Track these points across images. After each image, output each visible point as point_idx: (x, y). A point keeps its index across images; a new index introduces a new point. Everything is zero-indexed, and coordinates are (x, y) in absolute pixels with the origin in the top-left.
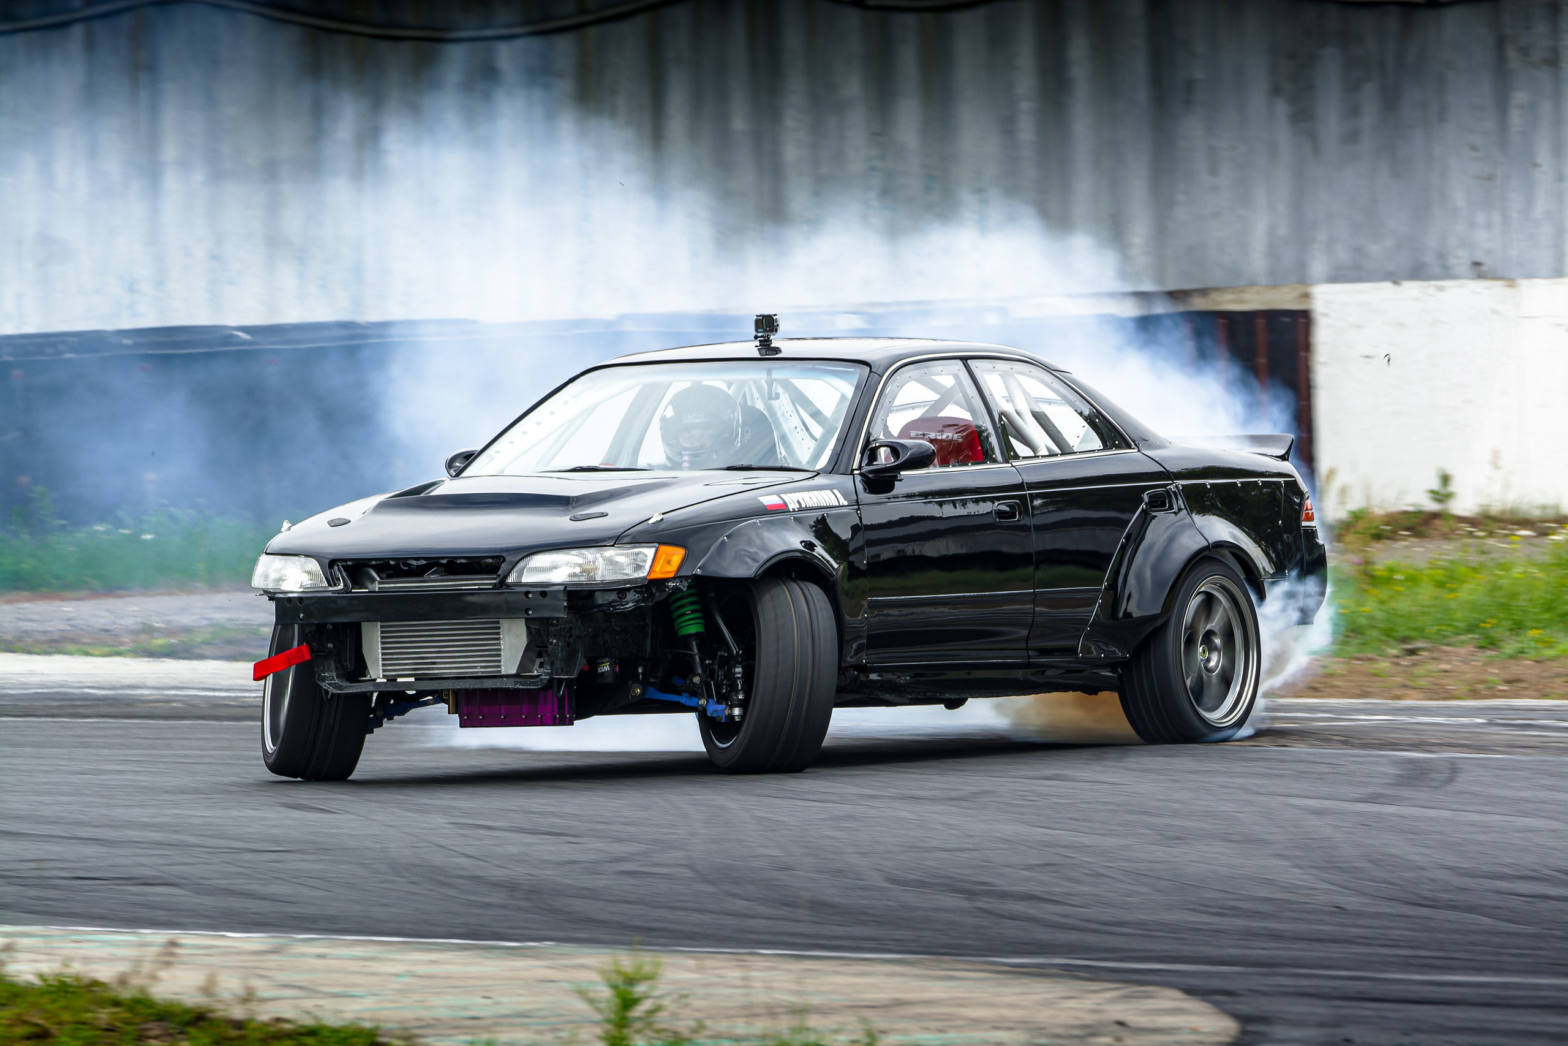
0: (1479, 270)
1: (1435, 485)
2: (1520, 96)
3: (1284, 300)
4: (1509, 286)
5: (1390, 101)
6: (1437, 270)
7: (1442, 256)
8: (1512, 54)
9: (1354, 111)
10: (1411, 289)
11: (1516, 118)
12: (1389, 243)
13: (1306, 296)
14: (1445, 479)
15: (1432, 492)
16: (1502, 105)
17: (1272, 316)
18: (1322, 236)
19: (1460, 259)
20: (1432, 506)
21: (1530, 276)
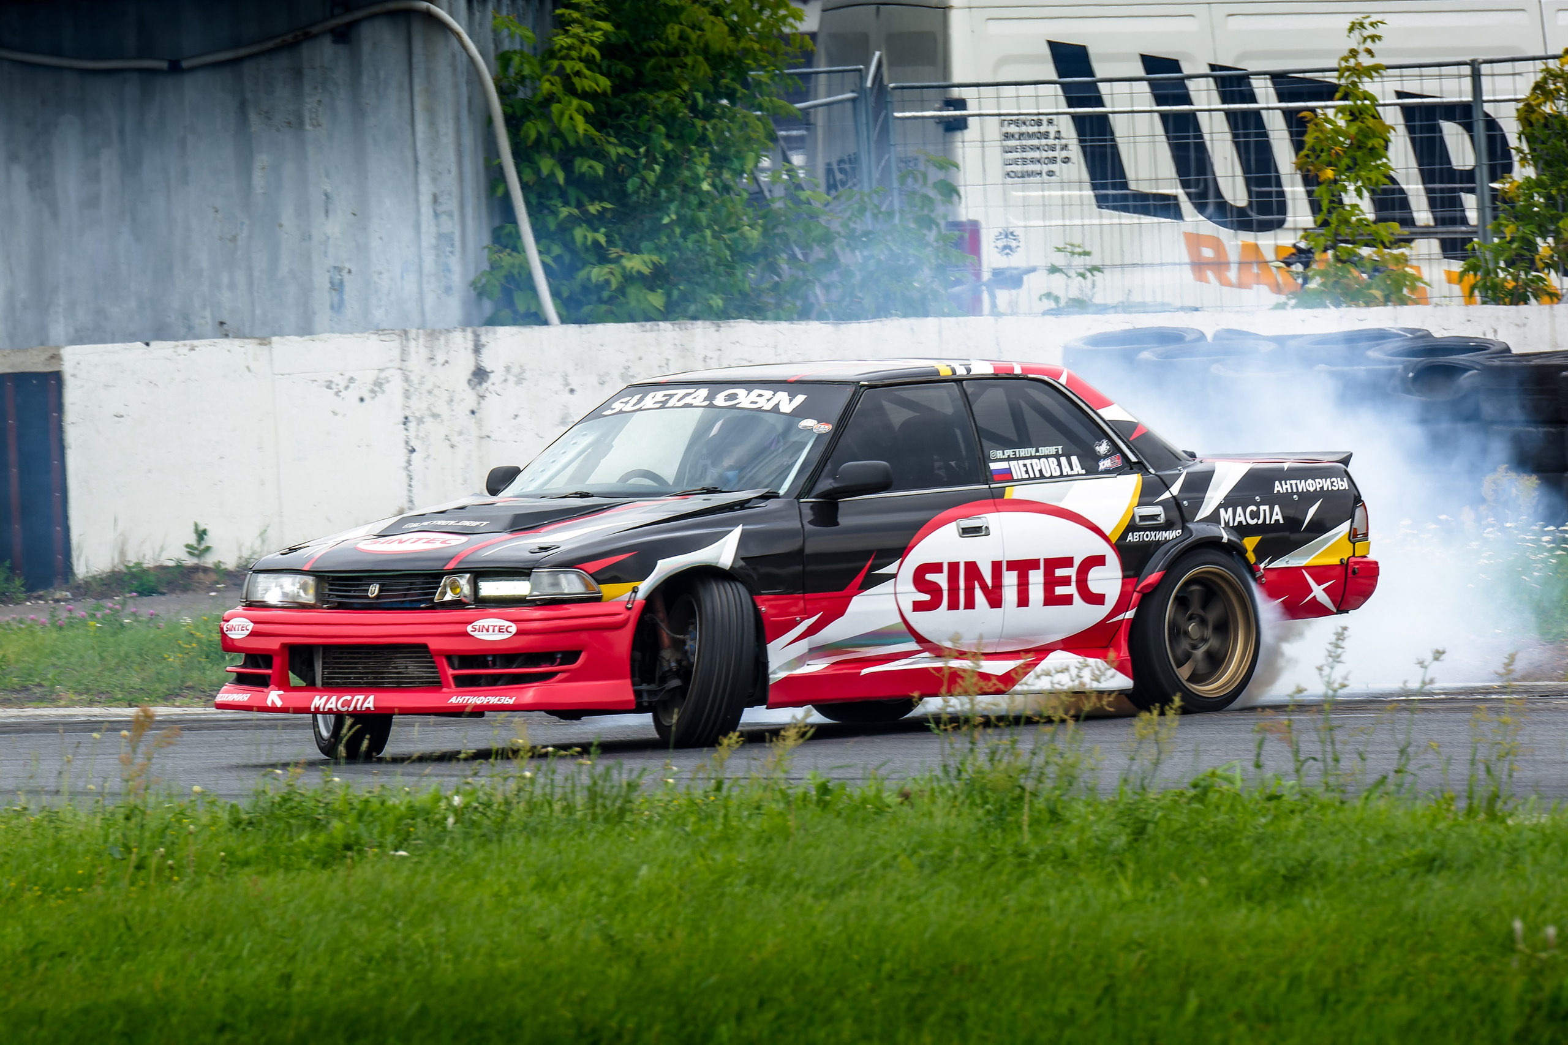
0: (223, 329)
1: (192, 540)
2: (262, 159)
3: (33, 362)
4: (260, 344)
5: (131, 165)
6: (183, 331)
7: (186, 317)
8: (253, 116)
9: (94, 177)
10: (161, 349)
11: (258, 180)
12: (133, 304)
13: (56, 357)
14: (201, 534)
15: (187, 546)
16: (245, 167)
17: (21, 379)
18: (62, 300)
19: (206, 319)
20: (190, 561)
21: (281, 334)
